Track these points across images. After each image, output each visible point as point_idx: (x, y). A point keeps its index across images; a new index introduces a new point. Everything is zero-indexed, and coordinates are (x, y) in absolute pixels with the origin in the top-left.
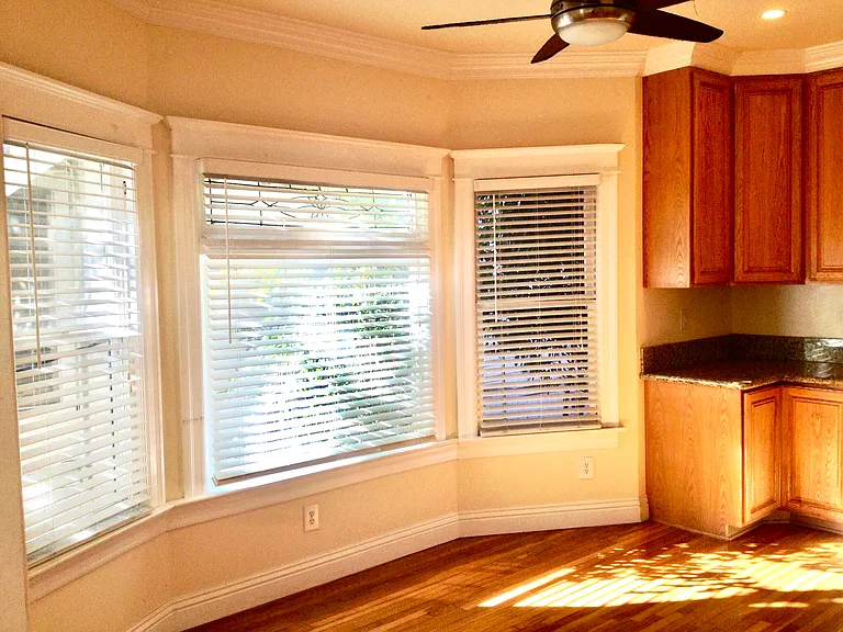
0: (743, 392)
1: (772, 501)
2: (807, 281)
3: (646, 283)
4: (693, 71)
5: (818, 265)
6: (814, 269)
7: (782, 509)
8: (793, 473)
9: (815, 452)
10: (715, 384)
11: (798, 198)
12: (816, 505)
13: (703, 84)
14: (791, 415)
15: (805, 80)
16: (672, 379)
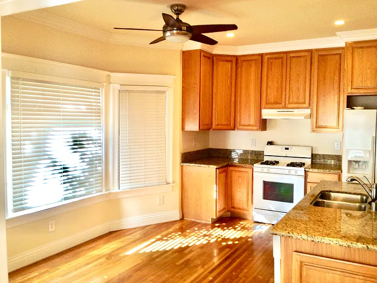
0: (216, 169)
1: (224, 209)
2: (236, 129)
3: (183, 128)
4: (201, 51)
5: (240, 124)
6: (238, 125)
7: (228, 211)
8: (232, 198)
9: (239, 190)
10: (207, 166)
11: (234, 99)
12: (240, 209)
13: (204, 56)
14: (231, 177)
15: (237, 57)
16: (192, 164)
